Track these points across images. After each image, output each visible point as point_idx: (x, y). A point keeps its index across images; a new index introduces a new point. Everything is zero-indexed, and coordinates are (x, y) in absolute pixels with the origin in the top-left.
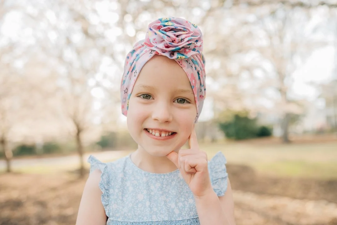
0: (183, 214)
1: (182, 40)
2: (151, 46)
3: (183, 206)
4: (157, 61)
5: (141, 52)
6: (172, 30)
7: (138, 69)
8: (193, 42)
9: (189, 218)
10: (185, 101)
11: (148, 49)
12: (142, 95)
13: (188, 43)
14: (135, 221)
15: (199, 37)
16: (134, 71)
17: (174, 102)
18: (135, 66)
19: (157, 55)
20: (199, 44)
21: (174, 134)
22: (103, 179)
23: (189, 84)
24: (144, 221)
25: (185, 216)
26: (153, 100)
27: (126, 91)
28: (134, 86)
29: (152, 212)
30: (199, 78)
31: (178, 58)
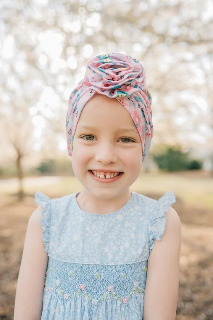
0: (117, 259)
1: (122, 77)
2: (90, 85)
3: (118, 251)
4: (97, 101)
5: (82, 92)
6: (111, 67)
7: (79, 110)
8: (133, 79)
9: (122, 264)
10: (130, 141)
11: (87, 88)
12: (84, 136)
13: (128, 80)
14: (67, 262)
15: (140, 72)
16: (76, 112)
17: (118, 141)
18: (76, 106)
19: (97, 94)
20: (140, 80)
21: (120, 174)
22: (43, 216)
23: (133, 123)
24: (76, 263)
25: (118, 261)
26: (96, 141)
27: (70, 132)
28: (76, 128)
29: (84, 254)
30: (144, 116)
31: (118, 96)
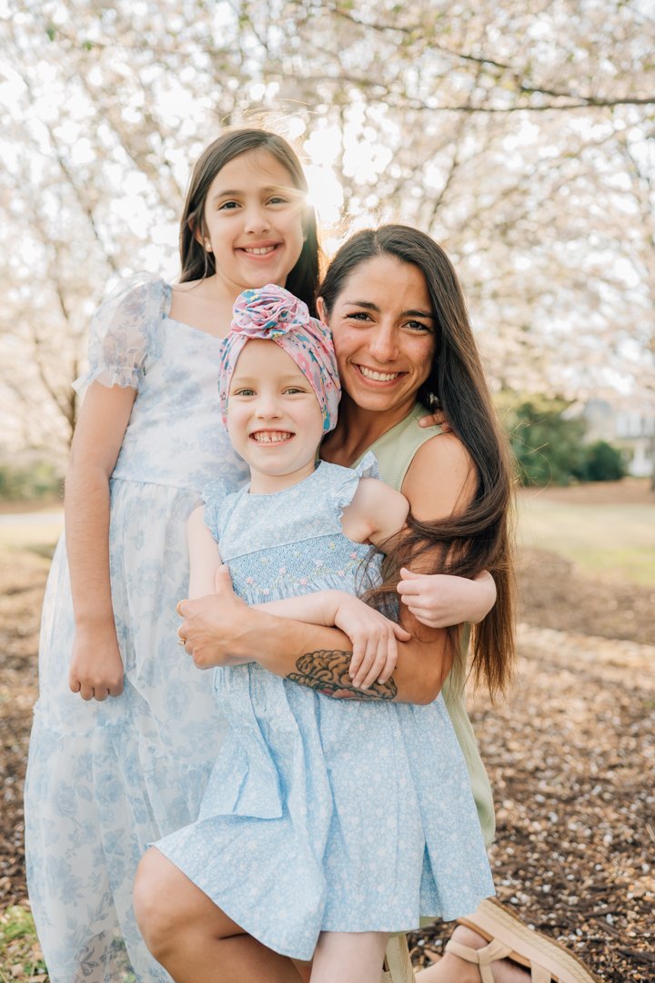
2: (240, 330)
4: (252, 346)
5: (232, 340)
6: (261, 304)
7: (232, 364)
10: (299, 391)
11: (238, 335)
12: (241, 392)
16: (228, 367)
17: (284, 394)
18: (228, 360)
19: (250, 339)
21: (292, 435)
23: (298, 368)
26: (256, 397)
27: (224, 397)
28: (230, 385)
30: (314, 358)
31: (274, 336)
